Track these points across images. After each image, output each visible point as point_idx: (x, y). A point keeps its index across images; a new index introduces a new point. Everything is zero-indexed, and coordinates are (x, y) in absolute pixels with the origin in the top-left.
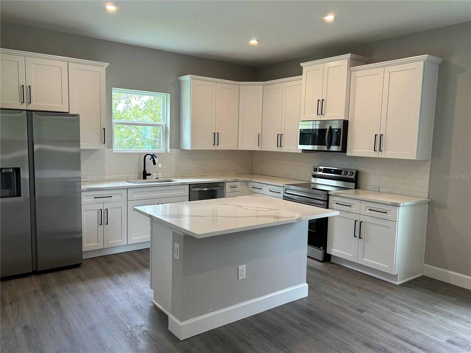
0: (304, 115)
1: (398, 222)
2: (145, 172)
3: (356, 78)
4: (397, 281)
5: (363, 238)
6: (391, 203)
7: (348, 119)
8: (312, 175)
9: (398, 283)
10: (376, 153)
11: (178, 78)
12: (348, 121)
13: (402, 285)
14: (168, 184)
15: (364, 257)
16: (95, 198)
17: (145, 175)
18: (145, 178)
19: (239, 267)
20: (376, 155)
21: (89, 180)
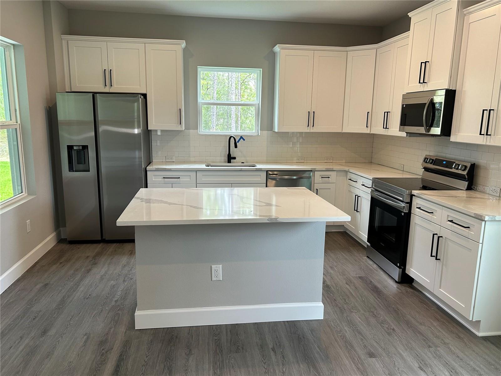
0: (408, 85)
1: (482, 243)
2: (229, 155)
3: (470, 24)
4: (478, 330)
5: (442, 260)
6: (475, 214)
7: (455, 87)
8: (424, 168)
9: (480, 334)
10: (484, 138)
11: (272, 50)
12: (455, 91)
13: (486, 339)
14: (240, 169)
15: (442, 286)
16: (164, 178)
17: (230, 159)
18: (229, 162)
19: (212, 266)
20: (483, 142)
21: (174, 161)
